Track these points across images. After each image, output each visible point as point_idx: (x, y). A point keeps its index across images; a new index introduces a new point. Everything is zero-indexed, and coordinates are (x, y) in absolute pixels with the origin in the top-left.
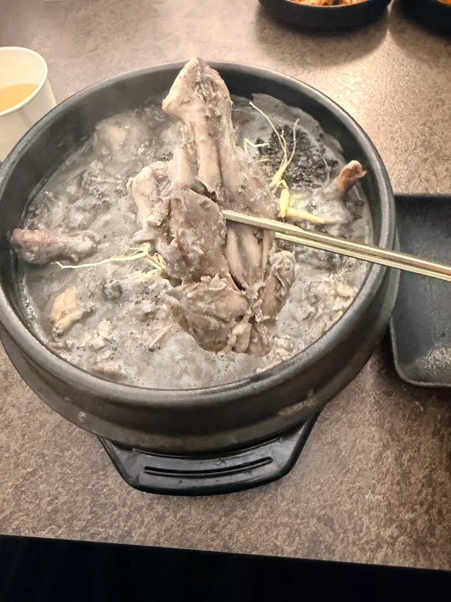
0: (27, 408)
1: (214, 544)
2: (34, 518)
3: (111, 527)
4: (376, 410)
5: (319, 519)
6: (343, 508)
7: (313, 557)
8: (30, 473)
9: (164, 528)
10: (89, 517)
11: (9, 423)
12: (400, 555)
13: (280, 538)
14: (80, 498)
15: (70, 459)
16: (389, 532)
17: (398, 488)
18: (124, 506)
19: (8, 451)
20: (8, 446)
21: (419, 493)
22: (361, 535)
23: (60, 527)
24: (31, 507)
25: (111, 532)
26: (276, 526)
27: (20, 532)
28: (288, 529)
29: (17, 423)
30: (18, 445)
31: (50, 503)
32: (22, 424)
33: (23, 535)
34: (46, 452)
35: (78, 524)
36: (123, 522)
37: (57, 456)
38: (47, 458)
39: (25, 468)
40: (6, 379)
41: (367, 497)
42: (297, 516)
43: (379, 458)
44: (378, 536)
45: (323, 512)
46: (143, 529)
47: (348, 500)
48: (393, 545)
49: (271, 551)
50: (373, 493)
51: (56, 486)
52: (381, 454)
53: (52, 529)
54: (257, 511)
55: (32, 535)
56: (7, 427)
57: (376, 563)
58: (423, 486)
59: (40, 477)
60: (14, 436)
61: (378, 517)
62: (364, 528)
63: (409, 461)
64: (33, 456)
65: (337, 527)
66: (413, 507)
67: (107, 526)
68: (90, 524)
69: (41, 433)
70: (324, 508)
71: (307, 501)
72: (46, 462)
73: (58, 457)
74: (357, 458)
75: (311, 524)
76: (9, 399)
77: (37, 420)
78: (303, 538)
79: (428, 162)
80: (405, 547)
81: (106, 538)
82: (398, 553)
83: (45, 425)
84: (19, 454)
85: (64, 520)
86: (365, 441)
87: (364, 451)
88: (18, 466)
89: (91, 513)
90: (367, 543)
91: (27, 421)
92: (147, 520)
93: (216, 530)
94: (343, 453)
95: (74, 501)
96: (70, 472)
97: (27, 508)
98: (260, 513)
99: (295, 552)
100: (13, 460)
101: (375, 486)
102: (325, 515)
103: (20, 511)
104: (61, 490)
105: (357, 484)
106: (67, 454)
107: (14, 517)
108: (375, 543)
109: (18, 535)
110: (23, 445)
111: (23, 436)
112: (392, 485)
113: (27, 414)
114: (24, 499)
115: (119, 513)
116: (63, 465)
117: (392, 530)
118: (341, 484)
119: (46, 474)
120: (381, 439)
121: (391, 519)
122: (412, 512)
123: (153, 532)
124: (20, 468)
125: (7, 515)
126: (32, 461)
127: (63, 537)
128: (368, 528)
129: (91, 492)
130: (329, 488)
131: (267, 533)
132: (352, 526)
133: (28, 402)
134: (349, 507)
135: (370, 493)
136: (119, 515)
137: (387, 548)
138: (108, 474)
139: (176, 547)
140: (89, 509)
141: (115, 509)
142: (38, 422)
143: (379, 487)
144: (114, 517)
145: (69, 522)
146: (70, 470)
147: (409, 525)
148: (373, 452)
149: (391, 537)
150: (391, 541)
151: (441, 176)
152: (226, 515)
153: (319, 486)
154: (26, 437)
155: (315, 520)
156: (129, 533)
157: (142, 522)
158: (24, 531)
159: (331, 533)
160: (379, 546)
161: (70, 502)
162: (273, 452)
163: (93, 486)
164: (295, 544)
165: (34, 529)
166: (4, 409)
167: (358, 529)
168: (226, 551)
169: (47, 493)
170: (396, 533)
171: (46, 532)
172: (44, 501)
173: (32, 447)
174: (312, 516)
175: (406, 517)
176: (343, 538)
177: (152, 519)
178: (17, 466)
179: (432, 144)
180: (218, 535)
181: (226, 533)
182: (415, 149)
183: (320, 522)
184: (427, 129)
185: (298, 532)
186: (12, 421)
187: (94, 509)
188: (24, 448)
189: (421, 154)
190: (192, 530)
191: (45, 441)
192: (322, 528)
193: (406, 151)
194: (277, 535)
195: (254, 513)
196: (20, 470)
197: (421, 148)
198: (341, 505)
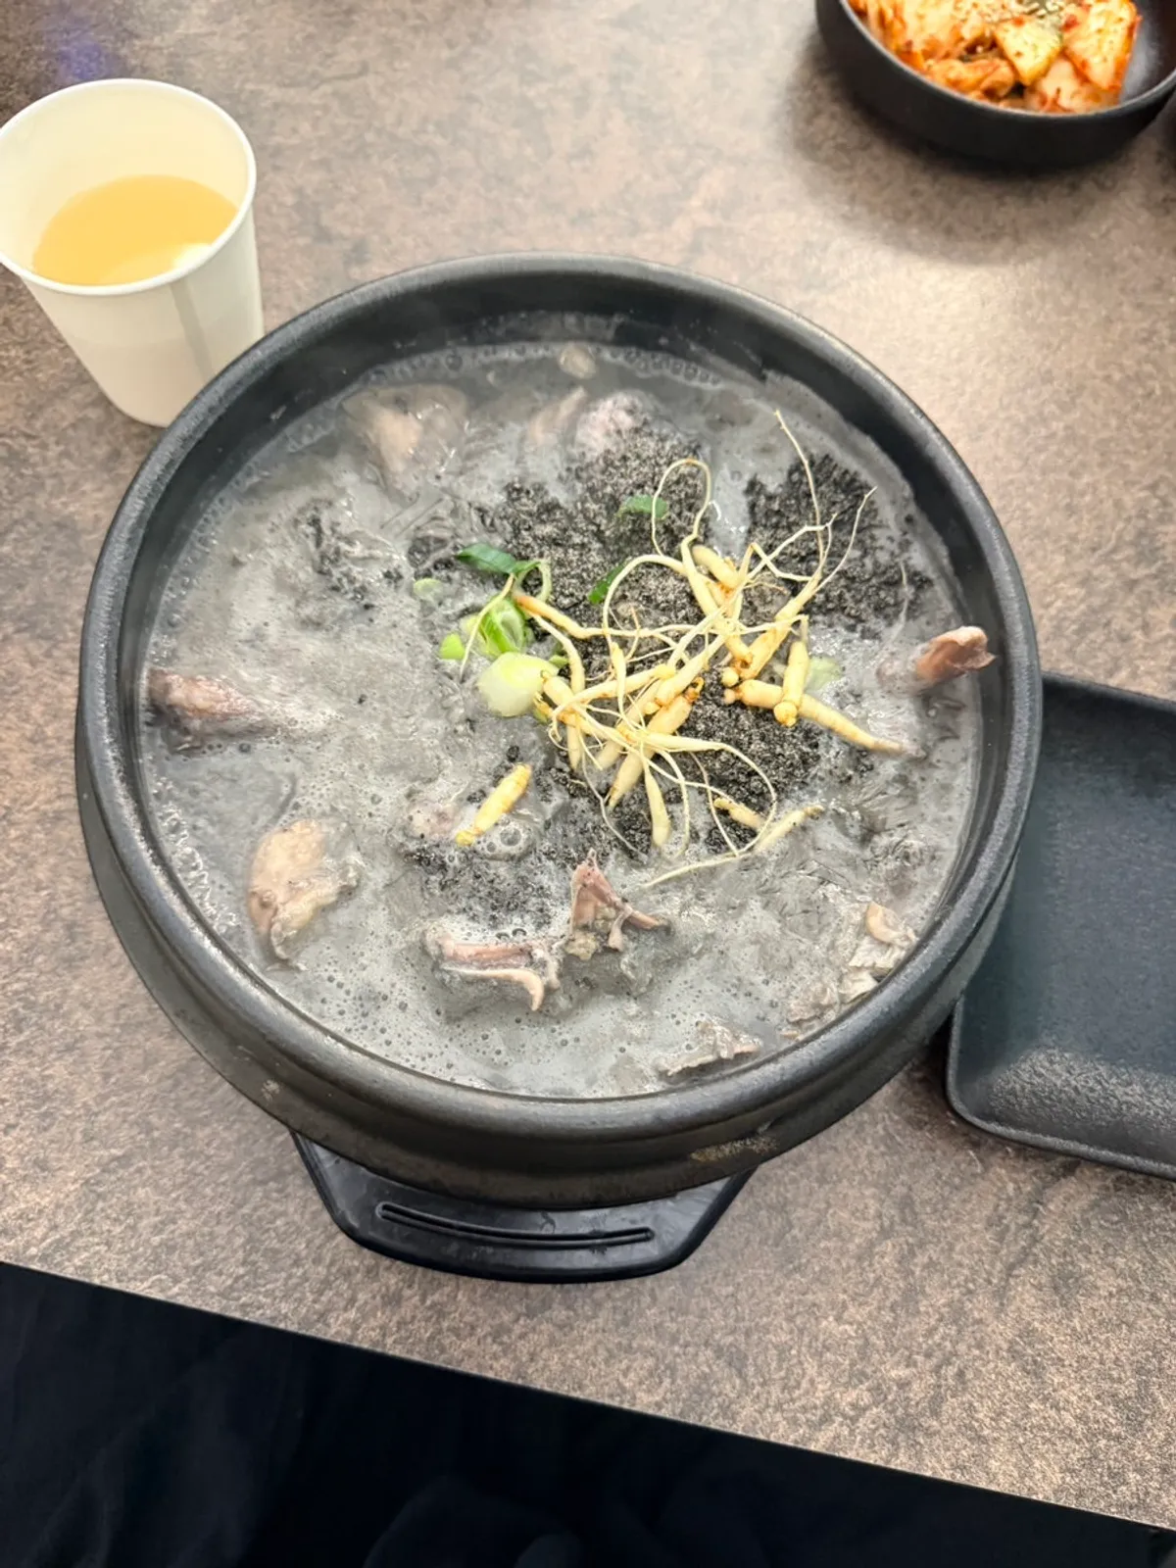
0: (117, 1017)
2: (121, 1252)
3: (286, 1297)
4: (883, 1154)
5: (719, 1352)
6: (771, 1336)
7: (692, 1420)
8: (117, 1158)
9: (396, 1318)
10: (241, 1271)
11: (76, 1041)
12: (863, 1441)
13: (632, 1375)
14: (222, 1230)
15: (208, 1145)
16: (852, 1396)
17: (888, 1317)
18: (317, 1261)
19: (69, 1102)
20: (72, 1093)
21: (931, 1332)
22: (797, 1393)
23: (176, 1280)
24: (118, 1230)
25: (284, 1308)
26: (629, 1349)
27: (89, 1276)
28: (650, 1362)
29: (93, 1044)
30: (94, 1094)
31: (157, 1229)
32: (104, 1049)
33: (97, 1281)
34: (153, 1119)
35: (214, 1283)
36: (312, 1292)
37: (178, 1132)
38: (156, 1134)
39: (107, 1147)
40: (73, 938)
41: (824, 1323)
42: (674, 1340)
43: (867, 1253)
44: (829, 1399)
45: (730, 1339)
46: (352, 1314)
47: (785, 1325)
48: (854, 1420)
49: (611, 1396)
50: (838, 1319)
51: (174, 1195)
52: (872, 1244)
53: (160, 1280)
54: (595, 1316)
55: (115, 1285)
56: (69, 1049)
57: (813, 1447)
58: (941, 1320)
59: (140, 1171)
60: (85, 1072)
61: (837, 1365)
62: (805, 1384)
63: (925, 1267)
64: (126, 1125)
65: (751, 1370)
66: (910, 1357)
67: (277, 1293)
68: (240, 1284)
69: (145, 1078)
70: (733, 1332)
71: (702, 1313)
72: (154, 1141)
73: (181, 1137)
74: (822, 1245)
75: (701, 1358)
76: (77, 987)
77: (138, 1047)
78: (679, 1381)
79: (1137, 590)
80: (877, 1429)
81: (273, 1319)
82: (859, 1438)
83: (156, 1061)
84: (96, 1114)
85: (186, 1267)
86: (844, 1215)
87: (838, 1234)
88: (92, 1139)
89: (244, 1263)
90: (804, 1410)
91: (116, 1044)
92: (362, 1297)
93: (505, 1339)
94: (795, 1231)
95: (211, 1234)
96: (206, 1173)
97: (109, 1231)
98: (600, 1321)
99: (659, 1405)
100: (80, 1125)
101: (844, 1307)
102: (731, 1345)
103: (93, 1234)
104: (184, 1207)
105: (810, 1297)
106: (202, 1134)
107: (80, 1242)
108: (819, 1412)
109: (87, 1280)
110: (105, 1097)
111: (106, 1076)
112: (879, 1309)
113: (118, 1030)
114: (103, 1210)
115: (305, 1273)
116: (189, 1156)
117: (861, 1394)
118: (777, 1291)
119: (153, 1167)
120: (879, 1216)
121: (863, 1373)
122: (907, 1366)
123: (373, 1323)
124: (95, 1143)
125: (63, 1238)
126: (123, 1135)
127: (181, 1301)
128: (812, 1382)
129: (247, 1221)
130: (753, 1295)
131: (607, 1361)
132: (782, 1374)
133: (122, 1002)
134: (784, 1337)
135: (831, 1319)
136: (305, 1278)
137: (841, 1425)
138: (290, 1190)
139: (416, 1358)
140: (240, 1255)
141: (297, 1263)
142: (140, 1051)
143: (852, 1310)
144: (294, 1281)
145: (198, 1273)
146: (207, 1168)
147: (895, 1388)
148: (857, 1241)
149: (854, 1406)
150: (852, 1413)
151: (1157, 635)
152: (530, 1314)
154: (113, 1080)
155: (709, 1353)
156: (322, 1316)
157: (352, 1300)
158: (100, 1276)
159: (738, 1382)
160: (826, 1419)
161: (203, 1235)
162: (656, 1218)
163: (255, 1209)
164: (661, 1391)
165: (120, 1276)
166: (65, 1008)
167: (792, 1383)
168: (520, 1382)
169: (152, 1208)
170: (867, 1399)
171: (146, 1284)
172: (145, 1222)
173: (123, 1104)
174: (707, 1344)
175: (893, 1374)
176: (758, 1396)
177: (374, 1298)
178: (88, 1138)
179: (1158, 544)
180: (507, 1349)
181: (524, 1348)
182: (1114, 550)
183: (718, 1358)
184: (1156, 502)
185: (672, 1369)
186: (83, 1038)
187: (253, 1257)
188: (107, 1104)
189: (1125, 565)
190: (455, 1331)
191: (155, 1097)
192: (720, 1369)
193: (1094, 550)
194: (628, 1368)
195: (588, 1319)
196: (95, 1149)
197: (1130, 551)
198: (768, 1332)
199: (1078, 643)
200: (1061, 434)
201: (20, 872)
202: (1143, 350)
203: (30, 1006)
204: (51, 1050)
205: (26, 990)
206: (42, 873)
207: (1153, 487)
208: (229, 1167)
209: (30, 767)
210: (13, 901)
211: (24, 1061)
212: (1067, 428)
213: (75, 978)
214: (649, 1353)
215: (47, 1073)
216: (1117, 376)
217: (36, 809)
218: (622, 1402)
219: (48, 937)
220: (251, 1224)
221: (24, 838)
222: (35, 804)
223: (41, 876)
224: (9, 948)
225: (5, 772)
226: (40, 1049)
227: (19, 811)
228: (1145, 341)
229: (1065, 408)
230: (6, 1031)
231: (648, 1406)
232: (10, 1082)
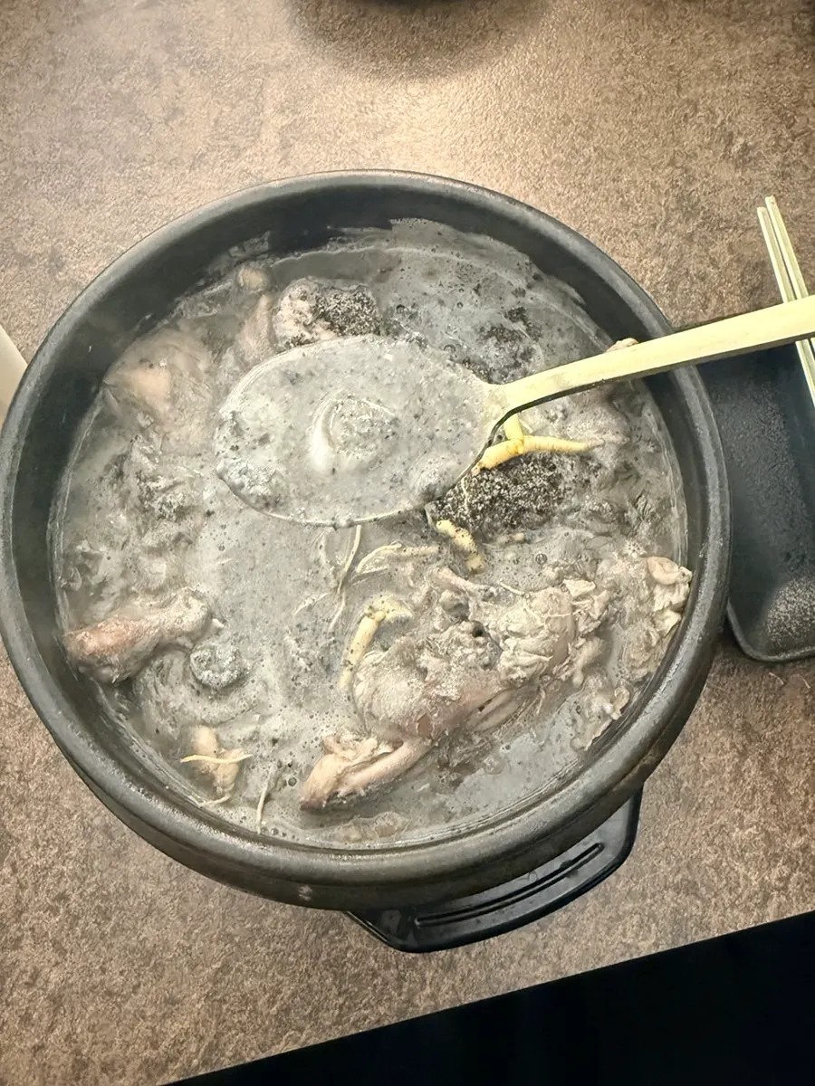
0: (170, 875)
1: (538, 973)
2: (255, 1031)
3: (379, 1002)
4: (716, 703)
5: (677, 889)
6: (704, 861)
7: (682, 943)
8: (219, 970)
9: (458, 978)
10: (341, 1001)
12: (797, 899)
13: (629, 933)
14: (315, 979)
15: (275, 928)
16: (775, 873)
17: (773, 810)
19: (167, 949)
20: (166, 942)
21: (805, 805)
22: (740, 890)
23: (301, 1030)
24: (244, 1018)
25: (382, 1010)
26: (619, 918)
27: (243, 1058)
28: (636, 918)
29: (163, 901)
30: (181, 935)
31: (271, 1002)
32: (172, 901)
33: (248, 1060)
34: (230, 930)
35: (327, 1018)
36: (395, 990)
37: (251, 930)
38: (237, 939)
39: (208, 966)
41: (734, 835)
42: (644, 896)
43: (738, 774)
44: (762, 883)
45: (680, 876)
46: (428, 990)
47: (709, 849)
48: (785, 888)
49: (623, 955)
50: (742, 827)
51: (270, 975)
52: (738, 767)
53: (290, 1036)
54: (585, 908)
55: (262, 1056)
56: (149, 913)
57: (768, 920)
58: (807, 794)
59: (239, 970)
60: (167, 924)
61: (756, 858)
62: (741, 880)
63: (780, 764)
64: (214, 944)
65: (703, 890)
66: (800, 829)
67: (373, 1003)
68: (345, 1009)
70: (679, 871)
71: (654, 869)
72: (238, 945)
73: (255, 931)
74: (707, 784)
75: (668, 899)
76: (132, 869)
78: (661, 922)
79: (696, 239)
80: (802, 887)
81: (378, 1021)
82: (794, 899)
84: (190, 948)
85: (304, 1018)
86: (710, 757)
87: (713, 772)
88: (196, 966)
89: (340, 994)
90: (750, 898)
92: (429, 975)
93: (535, 953)
94: (685, 784)
95: (308, 987)
96: (284, 947)
97: (239, 1022)
98: (590, 908)
99: (656, 945)
100: (183, 961)
101: (742, 818)
102: (682, 880)
103: (229, 1029)
104: (280, 978)
105: (717, 822)
106: (268, 922)
107: (224, 1039)
108: (760, 895)
109: (241, 1063)
110: (191, 932)
111: (184, 918)
112: (764, 807)
113: (175, 883)
114: (228, 1010)
115: (383, 979)
116: (269, 940)
117: (781, 869)
118: (693, 830)
119: (247, 963)
120: (733, 746)
121: (776, 855)
122: (801, 835)
123: (444, 989)
124: (200, 967)
125: (211, 1044)
126: (215, 952)
127: (311, 1042)
128: (745, 877)
129: (328, 965)
131: (607, 933)
132: (724, 882)
134: (713, 857)
135: (737, 830)
136: (385, 983)
137: (779, 896)
138: (345, 929)
140: (335, 991)
141: (375, 975)
143: (747, 817)
144: (379, 988)
145: (313, 1017)
146: (283, 944)
147: (800, 854)
148: (728, 770)
149: (780, 879)
150: (781, 885)
153: (663, 843)
154: (189, 919)
155: (671, 893)
156: (409, 1001)
157: (424, 981)
158: (248, 1055)
159: (699, 902)
160: (767, 897)
161: (303, 990)
163: (329, 954)
164: (653, 934)
165: (262, 1047)
166: (131, 887)
167: (734, 885)
168: (559, 977)
169: (260, 991)
170: (786, 871)
171: (283, 1043)
172: (260, 1003)
173: (204, 931)
174: (666, 888)
175: (795, 845)
176: (716, 904)
177: (437, 971)
178: (193, 967)
179: (695, 200)
180: (539, 959)
181: (550, 953)
182: (668, 219)
183: (678, 893)
184: (678, 172)
185: (652, 916)
186: (154, 901)
187: (344, 987)
188: (193, 936)
189: (679, 227)
190: (502, 966)
191: (223, 914)
192: (683, 899)
193: (654, 226)
194: (624, 930)
195: (582, 911)
196: (201, 971)
197: (677, 216)
198: (702, 859)
199: (675, 295)
200: (594, 155)
201: (51, 811)
202: (620, 68)
203: (106, 898)
204: (137, 920)
205: (98, 889)
206: (67, 804)
207: (672, 163)
208: (297, 935)
209: (19, 736)
210: (56, 833)
211: (122, 938)
212: (595, 150)
213: (127, 863)
214: (631, 913)
215: (141, 938)
216: (612, 96)
217: (39, 762)
218: (631, 955)
219: (95, 844)
220: (331, 966)
221: (42, 786)
222: (37, 759)
223: (66, 806)
224: (71, 867)
225: (4, 747)
226: (129, 924)
227: (28, 769)
228: (618, 61)
229: (587, 137)
230: (99, 924)
231: (649, 948)
232: (120, 957)
